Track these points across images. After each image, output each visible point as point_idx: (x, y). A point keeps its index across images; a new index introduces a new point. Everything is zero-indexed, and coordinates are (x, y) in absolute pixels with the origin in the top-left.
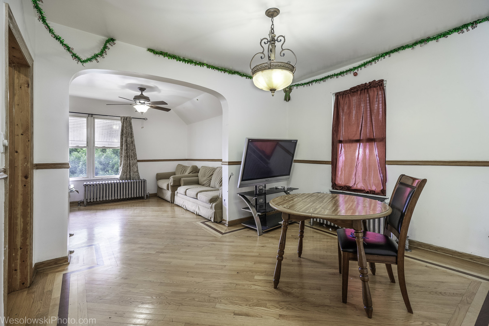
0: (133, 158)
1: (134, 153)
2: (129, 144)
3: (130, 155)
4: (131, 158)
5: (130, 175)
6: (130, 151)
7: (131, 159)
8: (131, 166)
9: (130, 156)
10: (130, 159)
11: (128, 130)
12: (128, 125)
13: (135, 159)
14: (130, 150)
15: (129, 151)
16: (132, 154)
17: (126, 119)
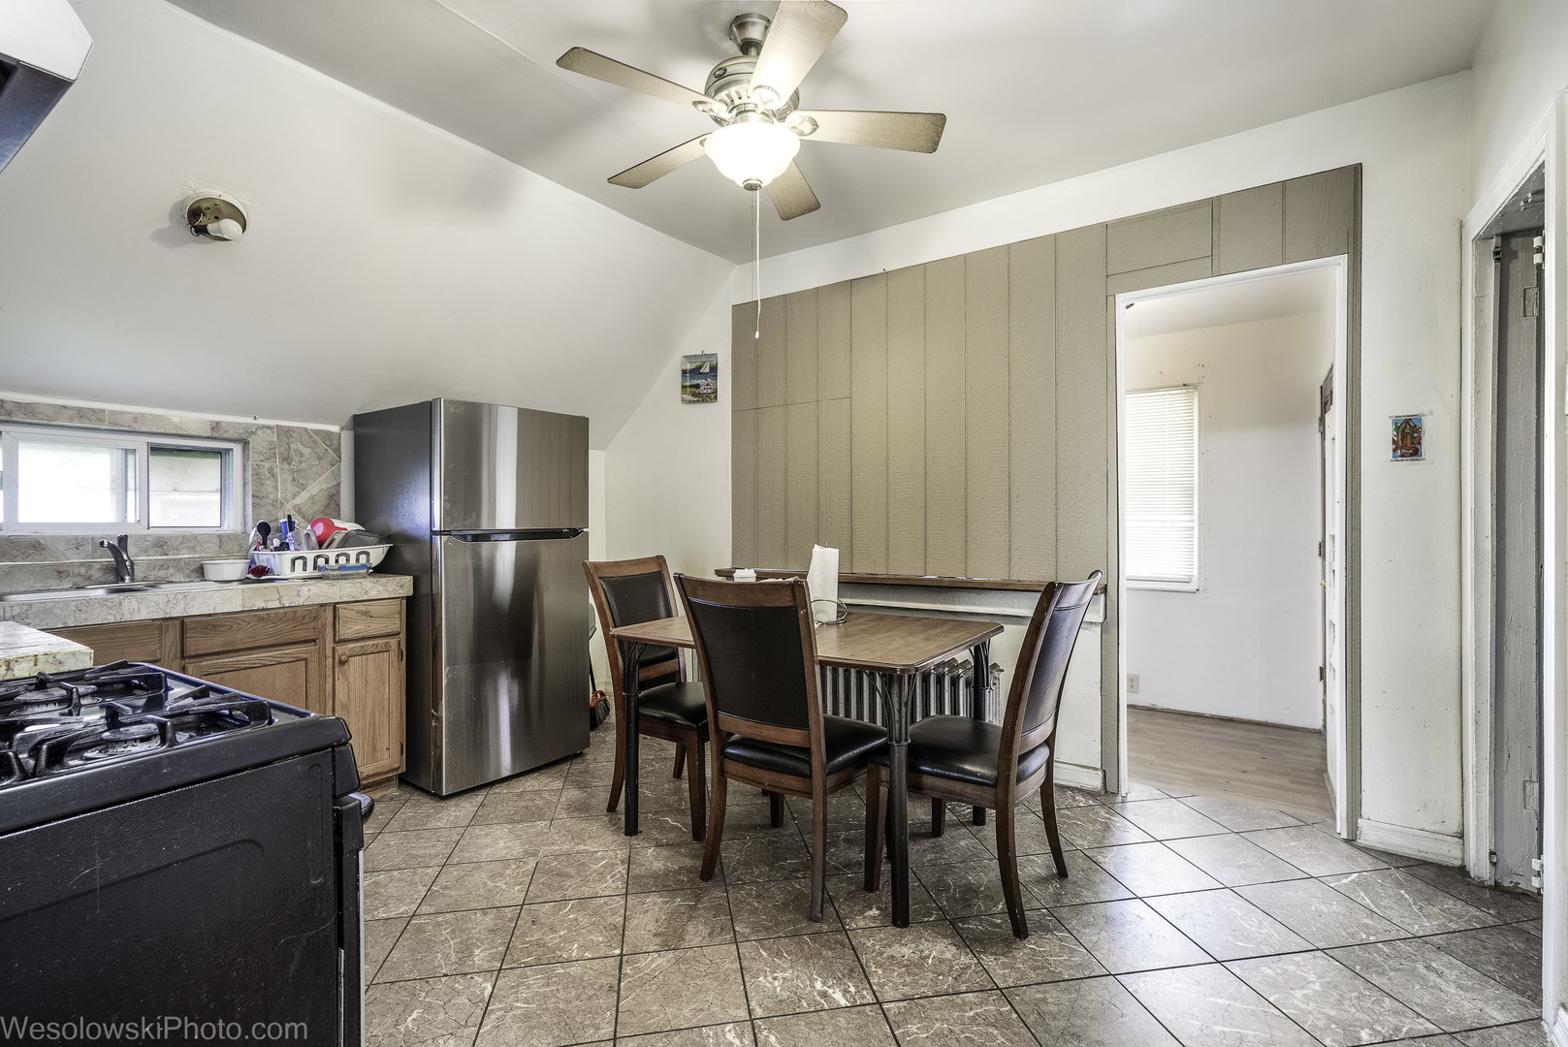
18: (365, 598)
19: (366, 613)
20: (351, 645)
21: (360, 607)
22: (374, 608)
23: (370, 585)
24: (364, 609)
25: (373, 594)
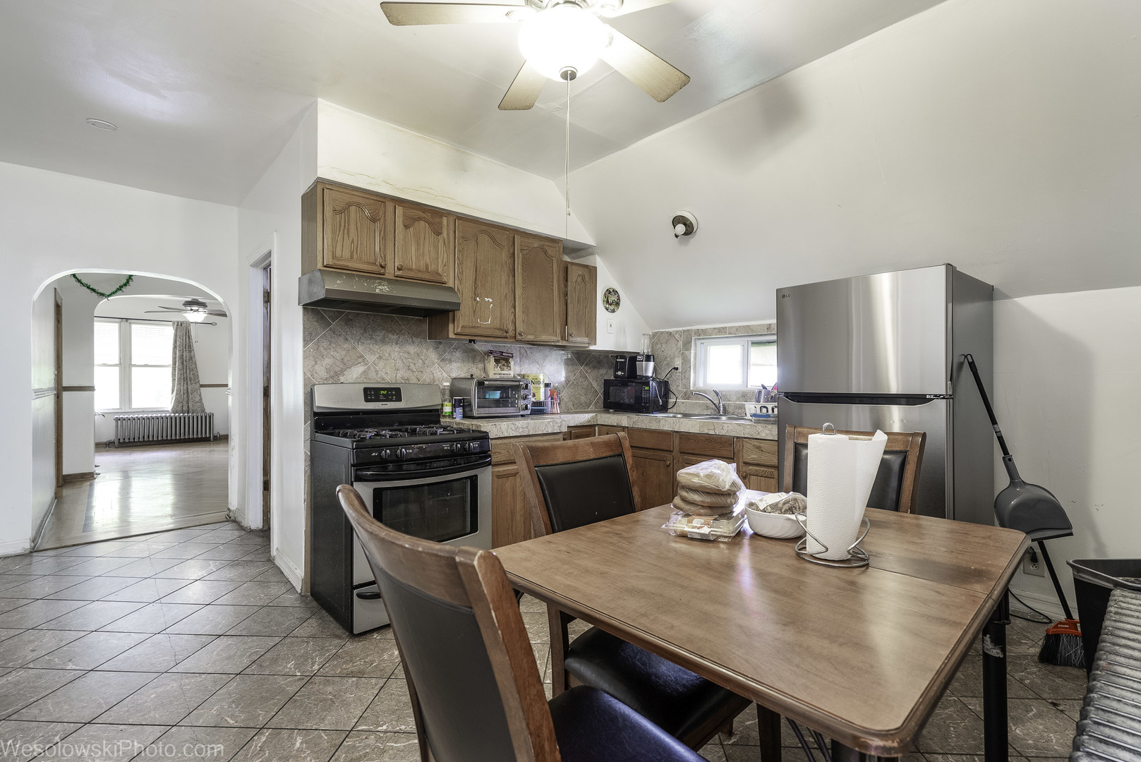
0: (193, 381)
1: (195, 374)
2: (186, 360)
3: (189, 377)
4: (191, 381)
5: (188, 406)
6: (188, 372)
7: (189, 382)
8: (190, 393)
9: (189, 379)
10: (187, 383)
11: (184, 341)
12: (185, 333)
13: (196, 383)
14: (188, 370)
15: (186, 371)
16: (192, 376)
17: (181, 325)
18: (758, 437)
19: (759, 448)
20: (751, 467)
21: (756, 443)
22: (763, 445)
23: (761, 429)
24: (758, 444)
25: (763, 435)
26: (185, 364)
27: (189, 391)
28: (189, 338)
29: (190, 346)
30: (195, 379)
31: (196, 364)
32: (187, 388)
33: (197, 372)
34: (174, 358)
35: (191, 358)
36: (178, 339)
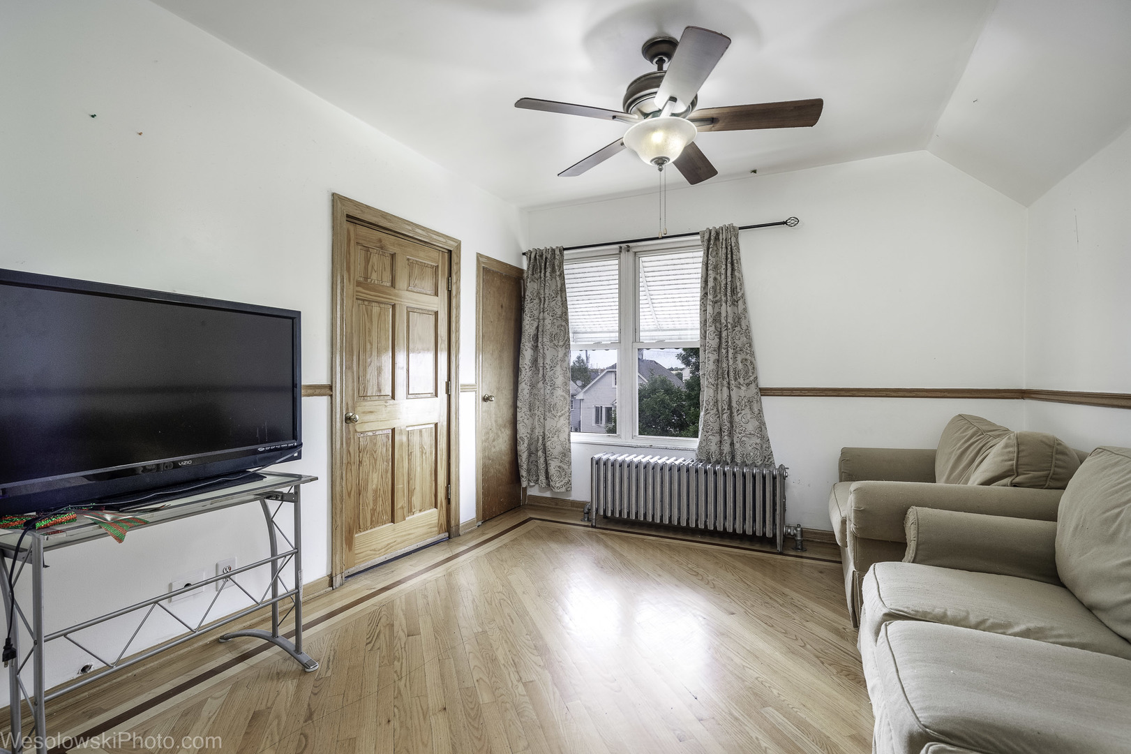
0: (741, 380)
1: (746, 360)
2: (726, 326)
3: (731, 370)
4: (736, 379)
5: (732, 444)
6: (730, 355)
7: (733, 382)
8: (735, 411)
9: (732, 374)
10: (729, 384)
11: (723, 277)
12: (724, 256)
13: (748, 385)
14: (731, 351)
15: (727, 352)
16: (740, 366)
17: (717, 238)
26: (724, 334)
27: (734, 404)
28: (732, 264)
29: (734, 291)
30: (747, 372)
31: (749, 337)
32: (730, 396)
33: (752, 354)
34: (704, 323)
35: (738, 321)
36: (710, 272)
